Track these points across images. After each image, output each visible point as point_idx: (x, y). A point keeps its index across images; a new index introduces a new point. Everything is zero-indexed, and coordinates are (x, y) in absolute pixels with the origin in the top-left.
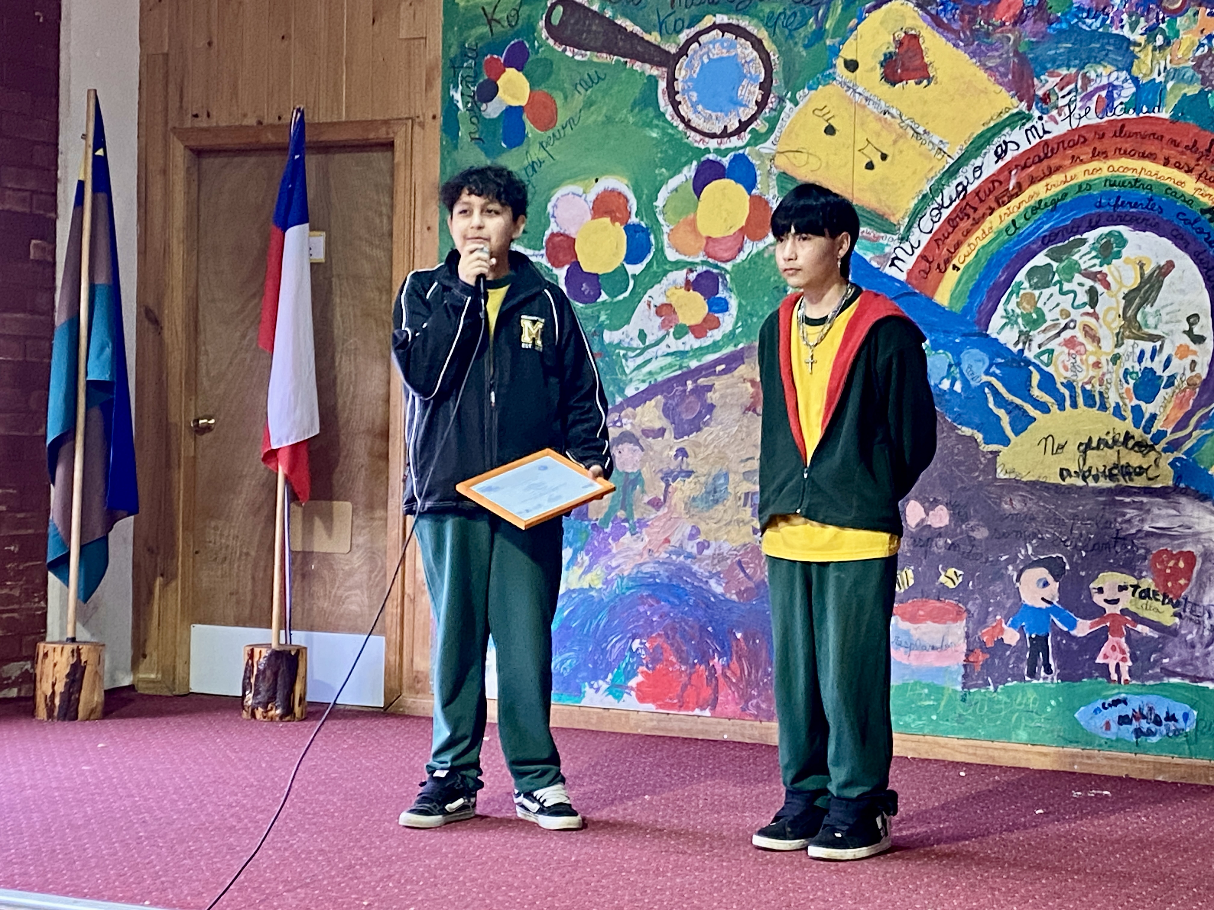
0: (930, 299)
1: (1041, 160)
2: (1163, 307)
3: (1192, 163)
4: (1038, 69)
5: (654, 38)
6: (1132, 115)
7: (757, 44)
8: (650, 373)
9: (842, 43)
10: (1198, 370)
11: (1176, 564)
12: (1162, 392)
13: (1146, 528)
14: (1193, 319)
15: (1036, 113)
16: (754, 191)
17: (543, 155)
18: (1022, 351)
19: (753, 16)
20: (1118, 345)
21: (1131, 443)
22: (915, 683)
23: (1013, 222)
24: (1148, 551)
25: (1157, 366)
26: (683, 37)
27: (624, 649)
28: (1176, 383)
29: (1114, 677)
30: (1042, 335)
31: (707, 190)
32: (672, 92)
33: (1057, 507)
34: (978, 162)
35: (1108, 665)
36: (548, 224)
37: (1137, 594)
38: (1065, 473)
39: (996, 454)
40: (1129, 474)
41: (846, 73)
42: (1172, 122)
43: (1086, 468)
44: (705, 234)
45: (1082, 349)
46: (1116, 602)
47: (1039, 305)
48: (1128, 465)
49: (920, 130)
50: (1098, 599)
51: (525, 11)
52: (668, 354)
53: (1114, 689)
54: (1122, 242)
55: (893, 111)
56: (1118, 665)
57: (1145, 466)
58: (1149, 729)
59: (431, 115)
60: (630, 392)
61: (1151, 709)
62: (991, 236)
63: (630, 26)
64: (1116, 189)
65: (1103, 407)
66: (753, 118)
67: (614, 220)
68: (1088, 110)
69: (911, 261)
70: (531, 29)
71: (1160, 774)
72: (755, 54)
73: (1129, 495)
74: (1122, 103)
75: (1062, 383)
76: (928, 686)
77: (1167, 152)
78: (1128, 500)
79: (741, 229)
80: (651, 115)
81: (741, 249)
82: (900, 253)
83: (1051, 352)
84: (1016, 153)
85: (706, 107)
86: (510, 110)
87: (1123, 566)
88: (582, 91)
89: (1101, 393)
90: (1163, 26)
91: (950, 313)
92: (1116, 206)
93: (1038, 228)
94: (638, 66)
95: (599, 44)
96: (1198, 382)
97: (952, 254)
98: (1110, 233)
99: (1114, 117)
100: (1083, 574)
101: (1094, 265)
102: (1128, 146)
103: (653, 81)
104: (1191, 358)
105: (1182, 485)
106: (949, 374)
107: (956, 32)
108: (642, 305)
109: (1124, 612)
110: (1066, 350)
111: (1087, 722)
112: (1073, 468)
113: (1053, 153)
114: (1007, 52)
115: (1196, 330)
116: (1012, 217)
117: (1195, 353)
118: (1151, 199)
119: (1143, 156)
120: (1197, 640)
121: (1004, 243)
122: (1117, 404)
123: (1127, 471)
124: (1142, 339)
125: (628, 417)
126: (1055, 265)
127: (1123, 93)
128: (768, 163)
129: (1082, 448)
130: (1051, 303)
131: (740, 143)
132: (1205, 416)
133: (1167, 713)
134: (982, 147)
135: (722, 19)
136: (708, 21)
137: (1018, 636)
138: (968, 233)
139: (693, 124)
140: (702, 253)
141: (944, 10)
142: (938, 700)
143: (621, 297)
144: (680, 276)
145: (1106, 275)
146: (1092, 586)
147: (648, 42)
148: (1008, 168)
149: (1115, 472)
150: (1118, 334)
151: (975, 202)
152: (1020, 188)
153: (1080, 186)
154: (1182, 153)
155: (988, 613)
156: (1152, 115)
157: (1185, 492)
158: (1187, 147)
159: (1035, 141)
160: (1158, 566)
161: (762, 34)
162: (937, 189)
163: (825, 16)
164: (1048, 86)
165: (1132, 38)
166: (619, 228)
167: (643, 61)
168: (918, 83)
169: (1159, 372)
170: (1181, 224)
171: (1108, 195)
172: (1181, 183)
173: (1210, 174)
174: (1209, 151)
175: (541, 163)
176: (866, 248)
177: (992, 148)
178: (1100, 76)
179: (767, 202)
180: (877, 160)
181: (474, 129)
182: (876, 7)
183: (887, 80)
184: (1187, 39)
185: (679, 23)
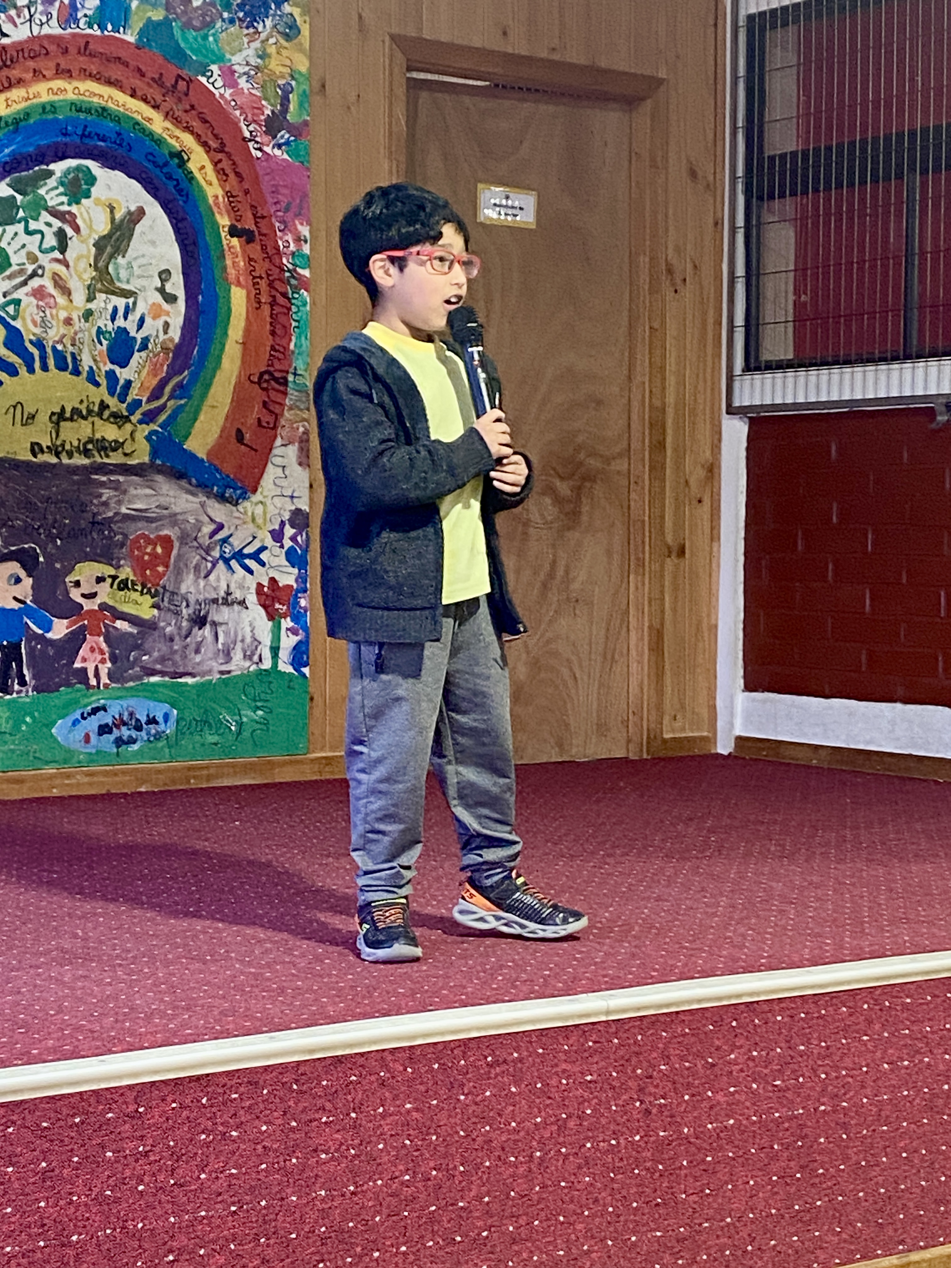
2: (135, 259)
3: (159, 98)
6: (96, 31)
10: (171, 333)
11: (154, 549)
12: (136, 355)
13: (124, 510)
14: (164, 275)
20: (90, 299)
21: (106, 414)
24: (125, 536)
25: (131, 325)
28: (150, 346)
29: (93, 682)
30: (7, 281)
33: (29, 488)
35: (85, 670)
37: (115, 586)
38: (36, 448)
40: (105, 449)
42: (138, 47)
43: (58, 443)
45: (52, 300)
46: (93, 596)
48: (104, 439)
50: (75, 595)
53: (92, 695)
54: (92, 180)
56: (97, 668)
57: (121, 440)
58: (130, 737)
61: (131, 714)
64: (82, 116)
65: (76, 372)
68: (49, 15)
71: (141, 785)
73: (105, 474)
74: (86, 16)
75: (31, 342)
77: (134, 82)
78: (104, 479)
83: (17, 302)
87: (100, 556)
89: (73, 355)
92: (83, 136)
96: (171, 346)
98: (78, 168)
99: (78, 30)
100: (58, 566)
101: (62, 203)
102: (93, 68)
104: (164, 318)
105: (158, 462)
109: (104, 607)
110: (35, 302)
111: (67, 739)
112: (45, 442)
113: (12, 61)
115: (169, 288)
117: (168, 314)
118: (119, 134)
119: (109, 83)
120: (175, 632)
122: (91, 368)
123: (104, 446)
124: (113, 293)
126: (19, 198)
129: (55, 418)
130: (16, 245)
132: (180, 385)
133: (148, 716)
145: (74, 216)
146: (67, 580)
149: (90, 446)
150: (89, 287)
153: (44, 108)
154: (149, 85)
156: (117, 35)
157: (160, 471)
158: (153, 79)
160: (136, 553)
169: (133, 334)
170: (150, 166)
171: (74, 122)
172: (149, 120)
173: (177, 114)
174: (175, 86)
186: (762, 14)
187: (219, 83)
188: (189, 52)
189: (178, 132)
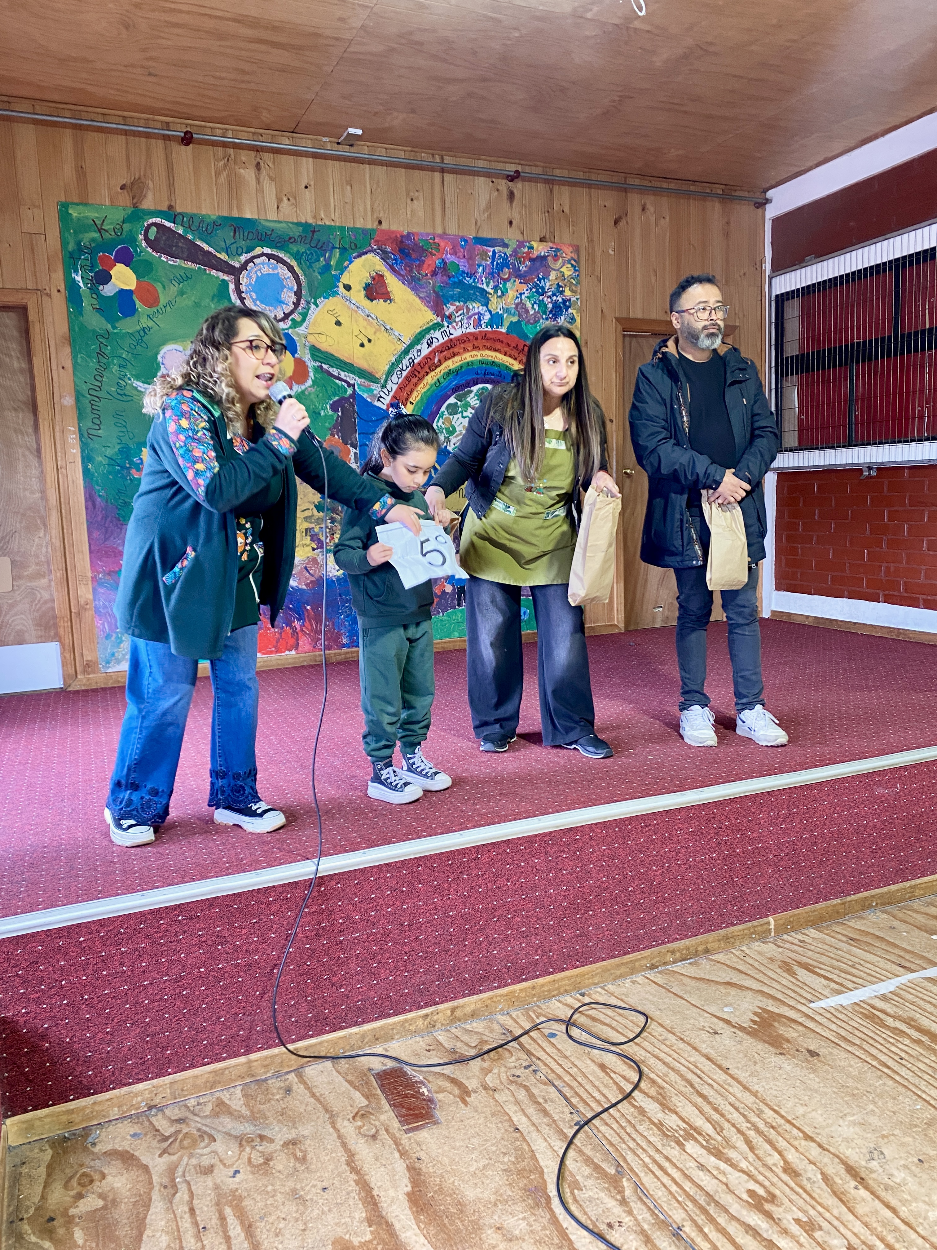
1: (449, 349)
3: (516, 355)
4: (445, 301)
5: (223, 256)
6: (489, 329)
7: (291, 269)
9: (341, 274)
15: (446, 324)
16: (296, 355)
17: (150, 324)
19: (287, 252)
23: (438, 380)
26: (243, 258)
32: (239, 292)
34: (419, 347)
41: (345, 292)
42: (507, 334)
47: (453, 422)
49: (388, 327)
51: (126, 227)
55: (373, 316)
59: (56, 289)
62: (428, 387)
63: (206, 247)
64: (484, 365)
66: (292, 312)
68: (469, 324)
69: (388, 399)
70: (133, 240)
72: (290, 274)
74: (485, 323)
77: (506, 349)
79: (291, 378)
82: (382, 394)
84: (437, 344)
85: (262, 302)
86: (122, 291)
88: (176, 285)
90: (501, 286)
92: (485, 374)
93: (451, 383)
94: (214, 272)
95: (185, 255)
97: (409, 395)
98: (483, 388)
99: (481, 329)
102: (488, 345)
103: (225, 284)
107: (403, 276)
113: (455, 345)
114: (430, 290)
116: (437, 377)
118: (499, 372)
119: (495, 350)
121: (434, 391)
126: (459, 403)
127: (485, 318)
128: (303, 339)
130: (459, 422)
131: (285, 327)
134: (421, 339)
135: (267, 250)
136: (258, 250)
137: (452, 588)
138: (416, 385)
141: (396, 263)
147: (219, 258)
148: (433, 352)
151: (419, 369)
152: (440, 363)
153: (468, 363)
154: (512, 350)
156: (498, 330)
158: (513, 347)
159: (446, 339)
161: (293, 263)
162: (399, 360)
163: (330, 257)
164: (450, 310)
165: (487, 290)
167: (217, 270)
168: (385, 301)
171: (481, 368)
172: (512, 365)
175: (150, 329)
176: (364, 391)
177: (425, 341)
178: (474, 307)
179: (304, 362)
180: (366, 342)
181: (96, 302)
182: (360, 256)
183: (368, 298)
184: (511, 294)
185: (240, 250)
186: (782, 294)
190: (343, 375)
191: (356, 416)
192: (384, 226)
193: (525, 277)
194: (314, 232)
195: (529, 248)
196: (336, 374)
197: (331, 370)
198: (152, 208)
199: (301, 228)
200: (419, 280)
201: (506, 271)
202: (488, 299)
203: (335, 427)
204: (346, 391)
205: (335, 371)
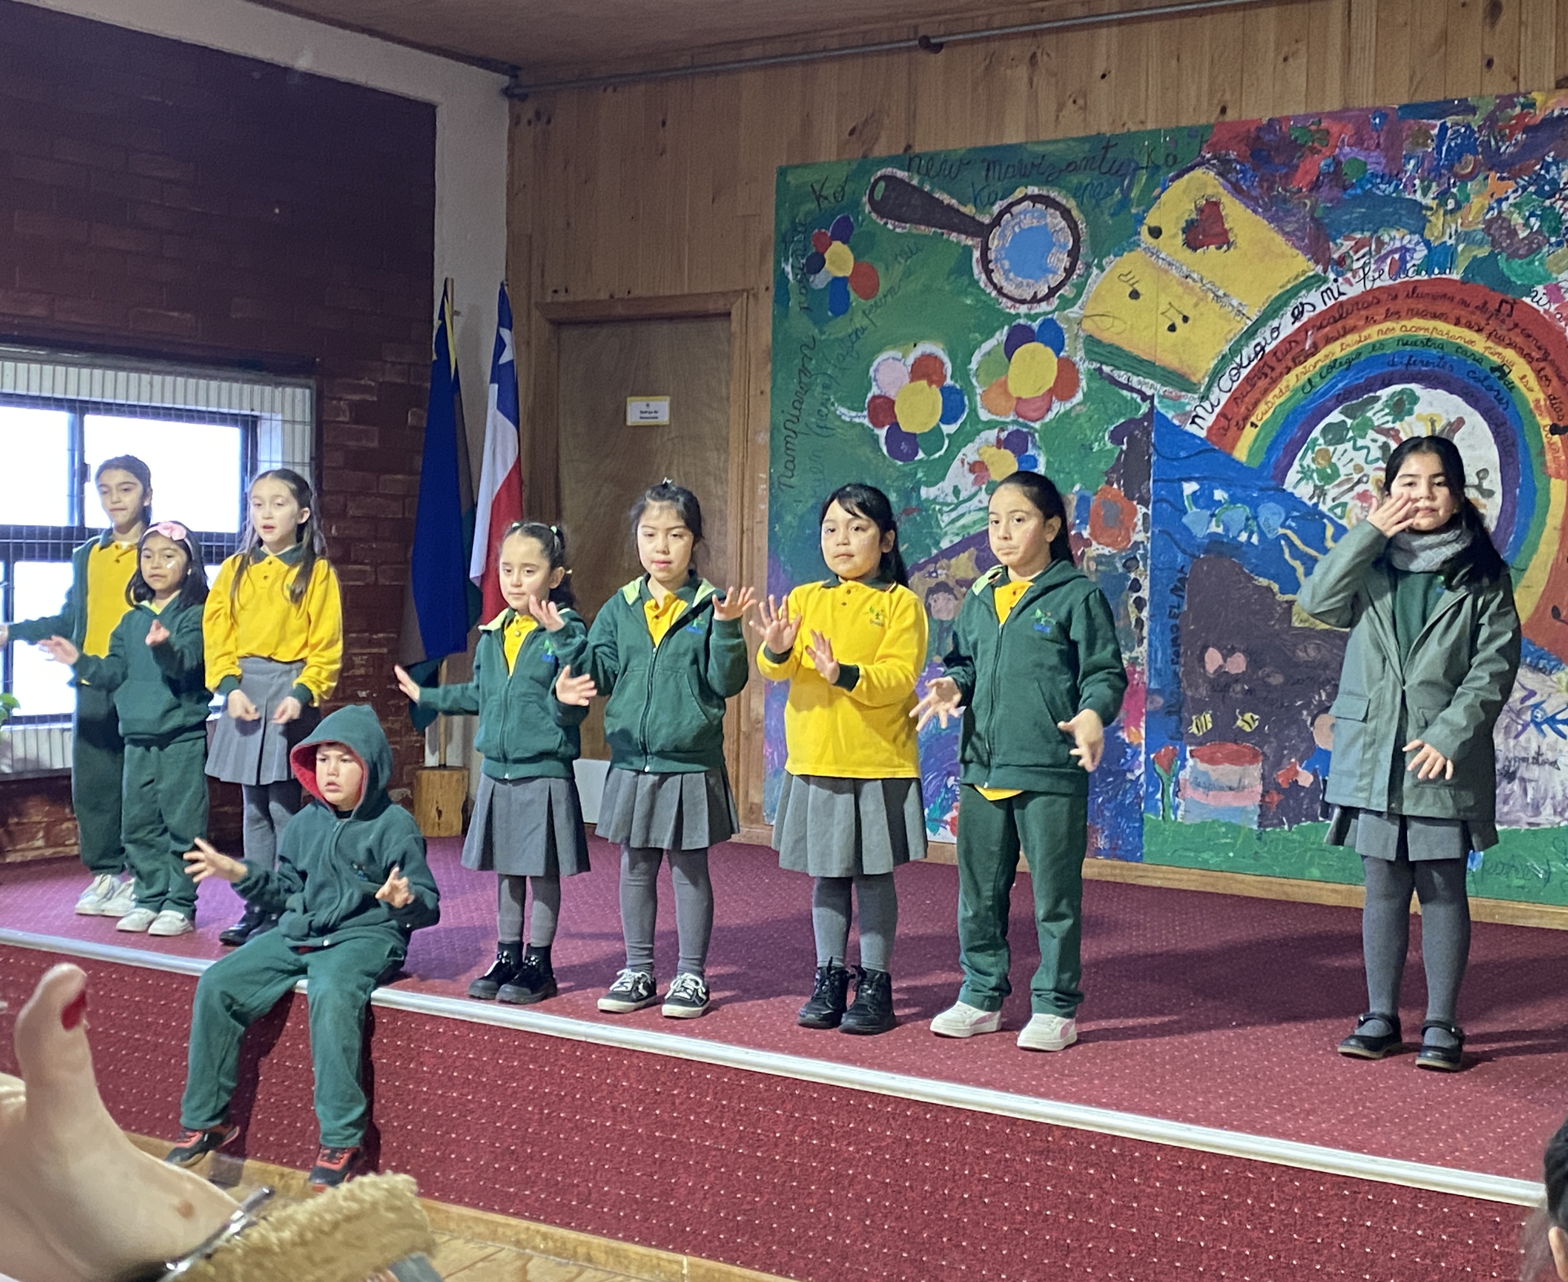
0: (1229, 456)
1: (1336, 321)
3: (1483, 323)
4: (1333, 233)
5: (969, 210)
6: (1424, 276)
7: (1066, 214)
8: (964, 527)
9: (1146, 211)
14: (1482, 474)
16: (1062, 354)
17: (865, 322)
18: (1316, 505)
19: (1061, 187)
22: (1213, 822)
23: (1309, 380)
26: (996, 209)
27: (939, 787)
30: (1336, 489)
31: (1019, 353)
32: (985, 260)
34: (1275, 323)
36: (869, 388)
39: (1291, 603)
41: (1150, 240)
42: (1463, 283)
44: (1015, 395)
47: (1334, 460)
49: (1221, 293)
51: (849, 188)
52: (980, 509)
54: (1415, 400)
55: (1195, 276)
59: (763, 287)
60: (945, 544)
62: (1288, 394)
63: (946, 199)
64: (1408, 348)
66: (1061, 284)
67: (930, 383)
68: (1381, 272)
69: (1211, 419)
70: (857, 203)
72: (1063, 223)
74: (1414, 265)
76: (1225, 824)
77: (1458, 312)
79: (1051, 391)
80: (966, 283)
81: (1049, 409)
82: (1200, 411)
83: (1344, 505)
84: (1312, 314)
85: (1017, 275)
86: (836, 279)
88: (903, 261)
90: (1454, 190)
91: (1249, 469)
92: (1408, 364)
93: (1334, 386)
94: (954, 237)
95: (917, 217)
97: (1250, 412)
98: (1402, 392)
99: (1407, 279)
101: (1387, 422)
102: (1420, 307)
103: (968, 250)
106: (1246, 528)
107: (1255, 199)
108: (956, 463)
110: (1359, 504)
113: (1347, 314)
114: (1304, 218)
115: (1486, 485)
116: (1308, 376)
118: (1442, 358)
119: (1435, 316)
121: (1299, 401)
125: (942, 568)
126: (1349, 422)
127: (1416, 256)
128: (1076, 327)
130: (1346, 459)
131: (1049, 308)
134: (1280, 308)
135: (1033, 190)
136: (1019, 193)
137: (1311, 778)
138: (1266, 392)
139: (1005, 291)
140: (1012, 413)
141: (1244, 177)
142: (1235, 838)
143: (937, 455)
144: (992, 435)
145: (1398, 432)
147: (963, 214)
148: (1304, 329)
151: (1273, 362)
152: (1315, 348)
153: (1374, 346)
154: (1473, 313)
155: (1283, 756)
156: (1444, 276)
158: (1477, 307)
159: (1330, 303)
161: (1070, 204)
162: (1236, 350)
163: (1130, 187)
164: (1344, 249)
165: (1424, 202)
166: (935, 390)
167: (960, 232)
168: (1219, 248)
170: (1472, 382)
171: (1401, 354)
172: (1472, 342)
173: (1500, 333)
174: (1499, 310)
175: (864, 330)
176: (1168, 407)
177: (1290, 310)
178: (1393, 239)
179: (1074, 364)
180: (1179, 322)
181: (803, 299)
182: (1179, 176)
183: (1189, 246)
184: (1477, 203)
185: (993, 197)
187: (1545, 300)
188: (1513, 279)
189: (1500, 349)
190: (1135, 381)
191: (1152, 450)
192: (1231, 115)
193: (1513, 164)
194: (1106, 148)
195: (1523, 107)
196: (1123, 380)
197: (1116, 374)
198: (884, 154)
199: (1087, 146)
200: (1285, 201)
201: (1469, 161)
202: (1426, 220)
203: (1113, 469)
204: (1139, 407)
205: (1122, 376)
